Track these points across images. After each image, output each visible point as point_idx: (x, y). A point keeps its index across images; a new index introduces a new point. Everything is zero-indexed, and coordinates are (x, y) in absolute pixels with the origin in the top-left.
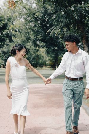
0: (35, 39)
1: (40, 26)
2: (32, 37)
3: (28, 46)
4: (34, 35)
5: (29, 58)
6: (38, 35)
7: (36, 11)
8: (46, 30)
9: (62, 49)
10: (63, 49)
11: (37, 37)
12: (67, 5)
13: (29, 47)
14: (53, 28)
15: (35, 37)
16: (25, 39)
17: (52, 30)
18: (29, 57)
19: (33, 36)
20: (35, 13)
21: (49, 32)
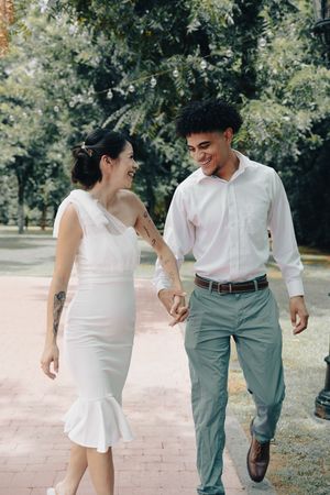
0: (74, 136)
1: (93, 92)
2: (66, 127)
3: (57, 152)
4: (71, 120)
5: (60, 194)
6: (87, 123)
7: (79, 43)
8: (112, 107)
9: (163, 168)
10: (165, 171)
11: (81, 130)
12: (160, 51)
13: (59, 156)
14: (122, 110)
15: (77, 129)
16: (44, 132)
17: (118, 118)
18: (61, 190)
19: (68, 125)
20: (77, 51)
21: (111, 123)
